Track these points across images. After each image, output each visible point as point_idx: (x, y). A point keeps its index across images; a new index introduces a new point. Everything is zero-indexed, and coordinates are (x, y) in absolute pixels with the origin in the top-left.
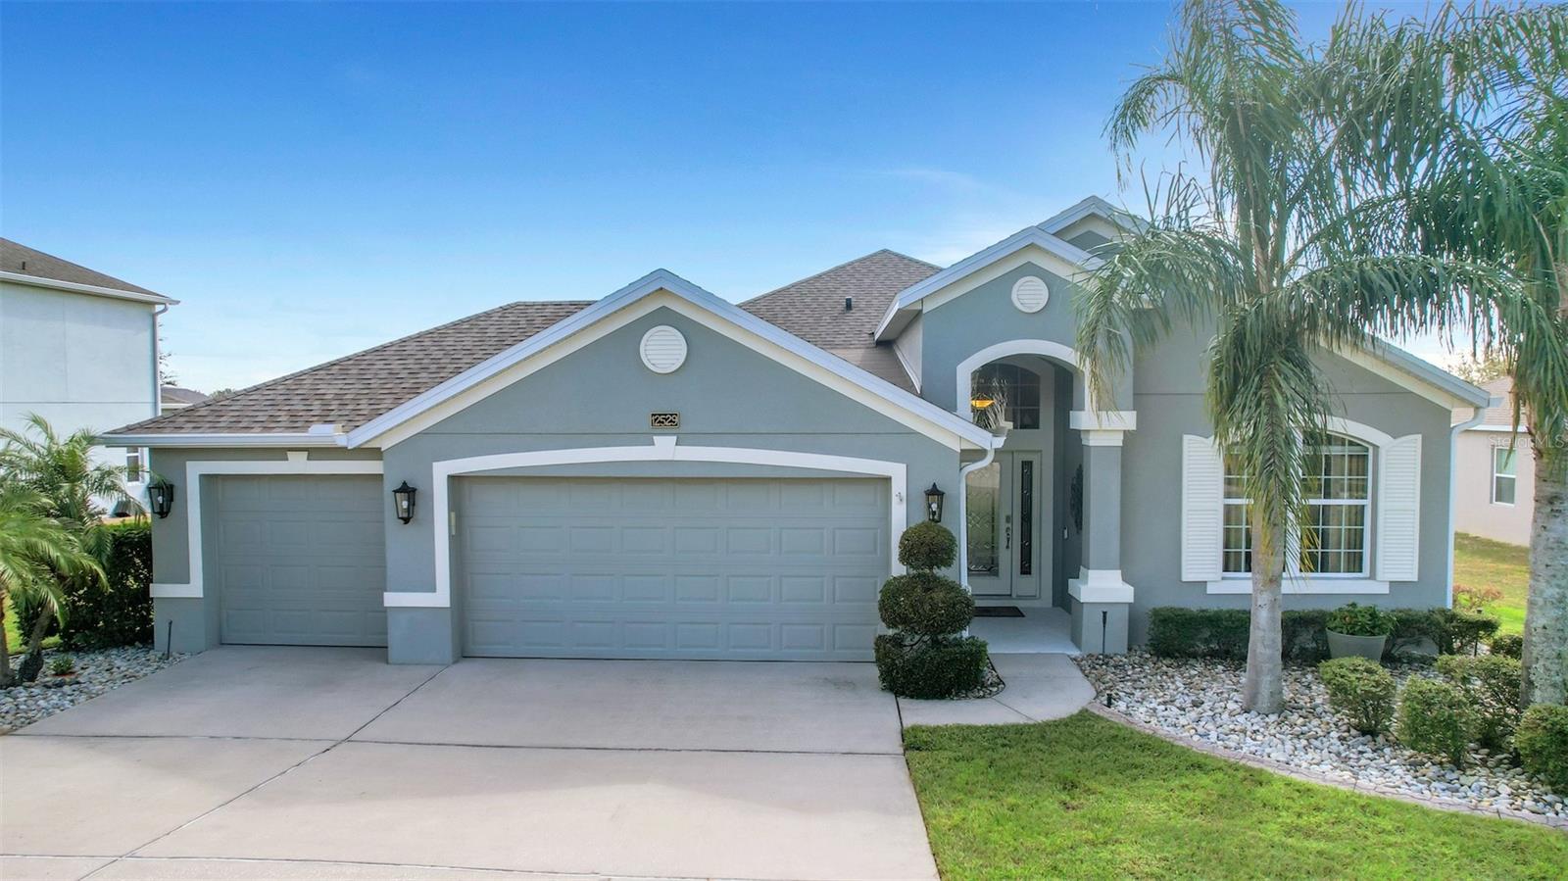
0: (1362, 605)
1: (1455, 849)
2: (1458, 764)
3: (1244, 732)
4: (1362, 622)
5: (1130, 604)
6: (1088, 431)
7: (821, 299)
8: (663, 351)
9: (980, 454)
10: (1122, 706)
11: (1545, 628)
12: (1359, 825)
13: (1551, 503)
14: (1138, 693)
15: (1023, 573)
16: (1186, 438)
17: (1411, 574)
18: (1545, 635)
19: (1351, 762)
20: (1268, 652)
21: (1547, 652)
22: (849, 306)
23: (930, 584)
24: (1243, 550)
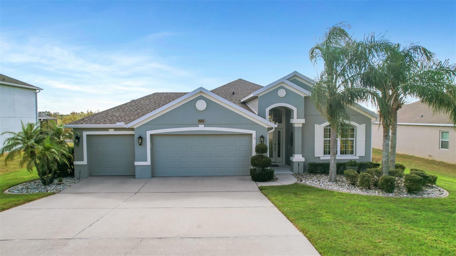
0: (353, 161)
1: (366, 200)
2: (369, 188)
3: (329, 185)
4: (353, 164)
5: (304, 162)
6: (295, 123)
7: (226, 91)
8: (201, 105)
9: (272, 128)
10: (304, 182)
11: (385, 161)
12: (350, 197)
13: (386, 137)
14: (306, 180)
15: (278, 157)
16: (316, 125)
17: (363, 154)
18: (385, 163)
19: (350, 189)
20: (334, 169)
21: (385, 166)
22: (233, 93)
23: (262, 157)
24: (328, 150)
